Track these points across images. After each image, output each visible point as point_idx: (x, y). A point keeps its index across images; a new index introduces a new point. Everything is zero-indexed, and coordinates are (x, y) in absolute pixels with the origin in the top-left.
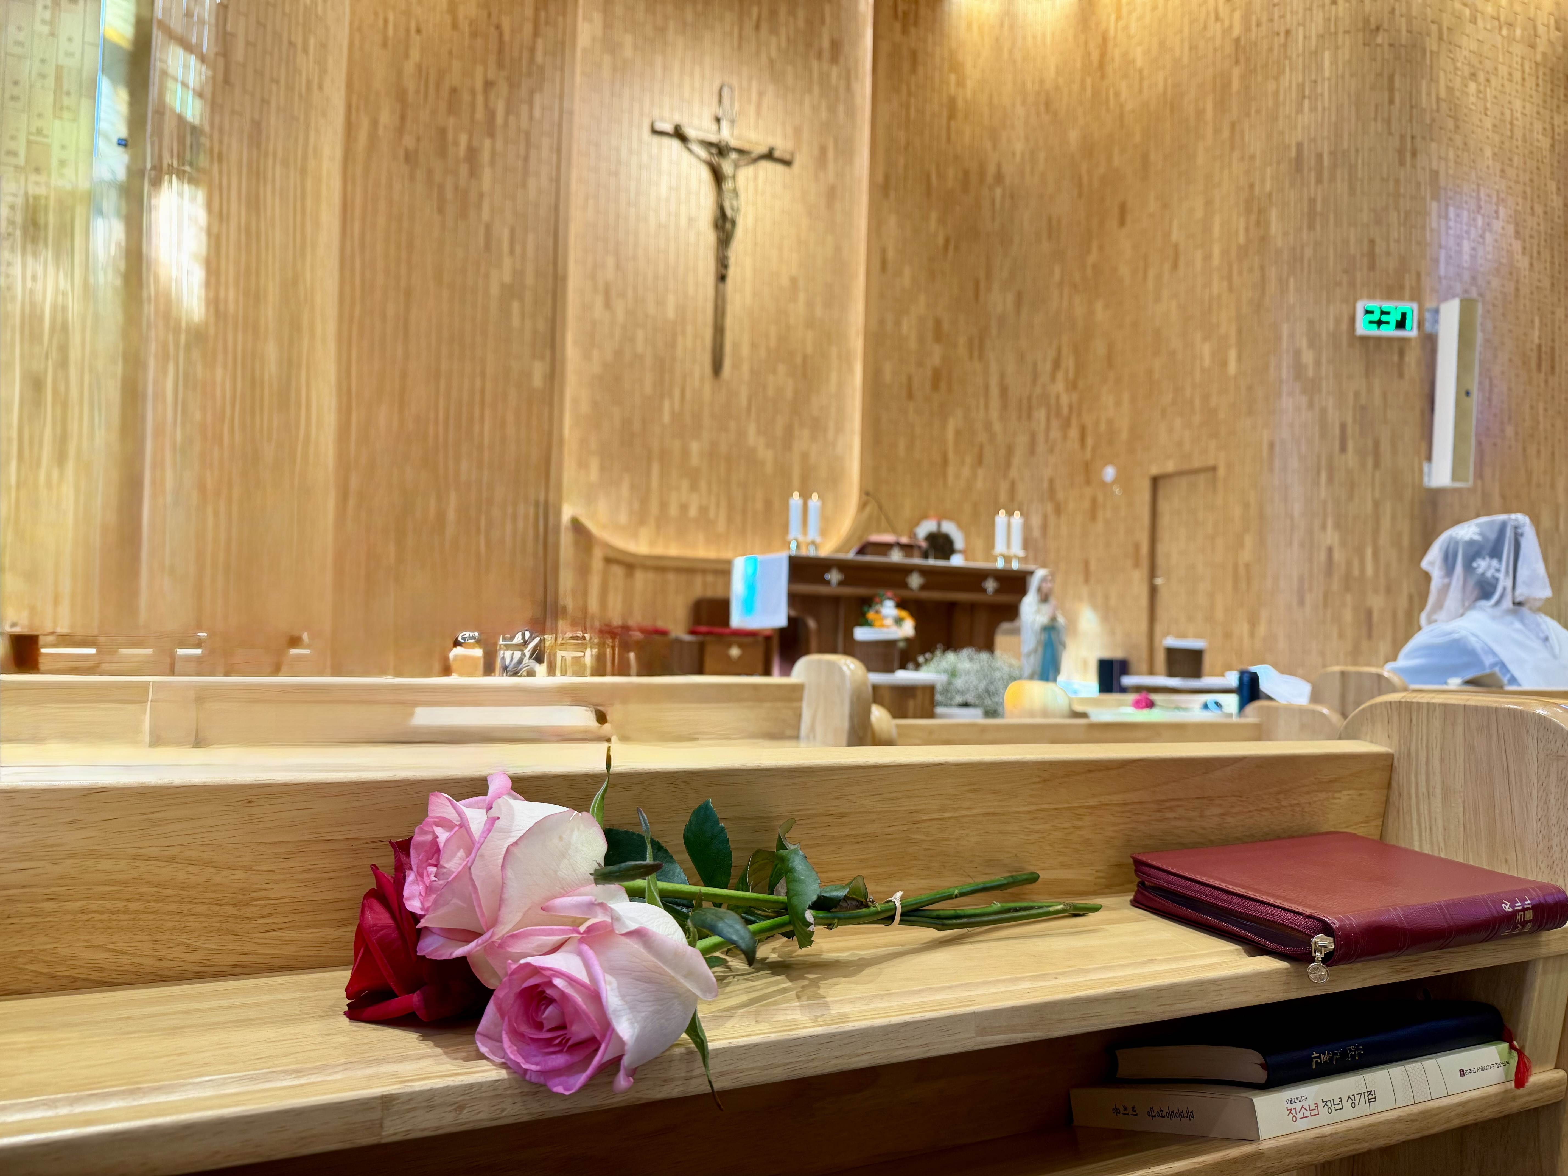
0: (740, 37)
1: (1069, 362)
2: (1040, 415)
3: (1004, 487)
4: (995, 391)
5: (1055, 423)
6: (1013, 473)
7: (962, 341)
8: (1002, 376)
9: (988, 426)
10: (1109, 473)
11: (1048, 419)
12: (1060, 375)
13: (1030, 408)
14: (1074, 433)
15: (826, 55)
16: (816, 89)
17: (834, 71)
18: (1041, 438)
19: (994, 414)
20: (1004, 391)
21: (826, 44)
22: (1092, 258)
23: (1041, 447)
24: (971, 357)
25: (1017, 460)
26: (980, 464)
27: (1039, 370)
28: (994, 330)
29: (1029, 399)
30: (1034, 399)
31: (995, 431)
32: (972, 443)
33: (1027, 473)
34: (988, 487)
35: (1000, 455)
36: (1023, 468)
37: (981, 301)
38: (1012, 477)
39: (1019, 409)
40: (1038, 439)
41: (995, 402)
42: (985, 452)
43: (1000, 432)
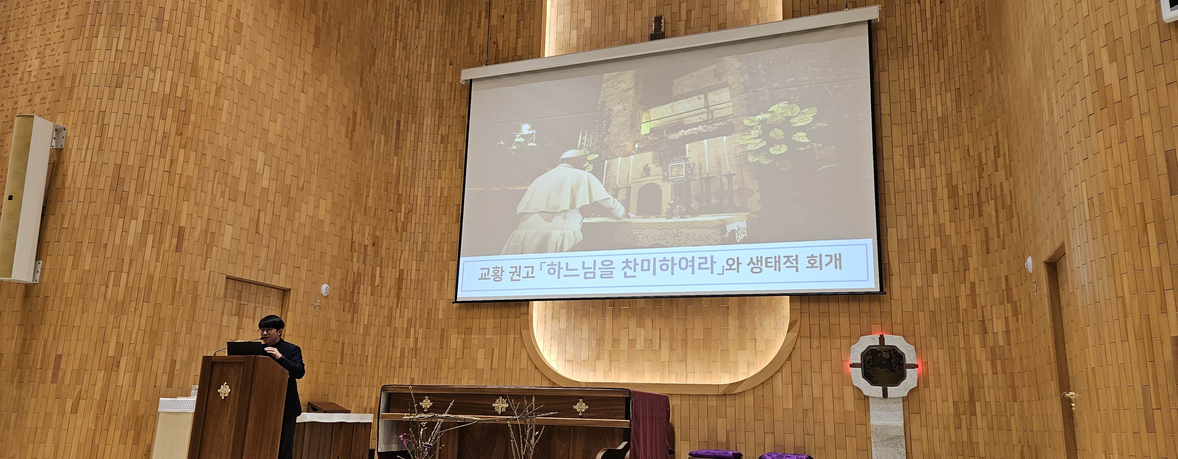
2: (989, 208)
3: (964, 291)
4: (943, 193)
6: (971, 276)
8: (950, 176)
9: (940, 230)
10: (1030, 264)
11: (997, 211)
13: (980, 203)
18: (993, 233)
19: (945, 218)
20: (952, 191)
23: (995, 244)
24: (912, 166)
25: (973, 261)
26: (934, 270)
27: (984, 162)
28: (936, 133)
29: (978, 193)
30: (982, 193)
31: (948, 233)
32: (922, 250)
33: (986, 274)
34: (947, 294)
35: (956, 259)
36: (980, 268)
37: (919, 109)
38: (972, 280)
39: (971, 206)
40: (991, 236)
41: (945, 205)
42: (939, 258)
43: (953, 234)
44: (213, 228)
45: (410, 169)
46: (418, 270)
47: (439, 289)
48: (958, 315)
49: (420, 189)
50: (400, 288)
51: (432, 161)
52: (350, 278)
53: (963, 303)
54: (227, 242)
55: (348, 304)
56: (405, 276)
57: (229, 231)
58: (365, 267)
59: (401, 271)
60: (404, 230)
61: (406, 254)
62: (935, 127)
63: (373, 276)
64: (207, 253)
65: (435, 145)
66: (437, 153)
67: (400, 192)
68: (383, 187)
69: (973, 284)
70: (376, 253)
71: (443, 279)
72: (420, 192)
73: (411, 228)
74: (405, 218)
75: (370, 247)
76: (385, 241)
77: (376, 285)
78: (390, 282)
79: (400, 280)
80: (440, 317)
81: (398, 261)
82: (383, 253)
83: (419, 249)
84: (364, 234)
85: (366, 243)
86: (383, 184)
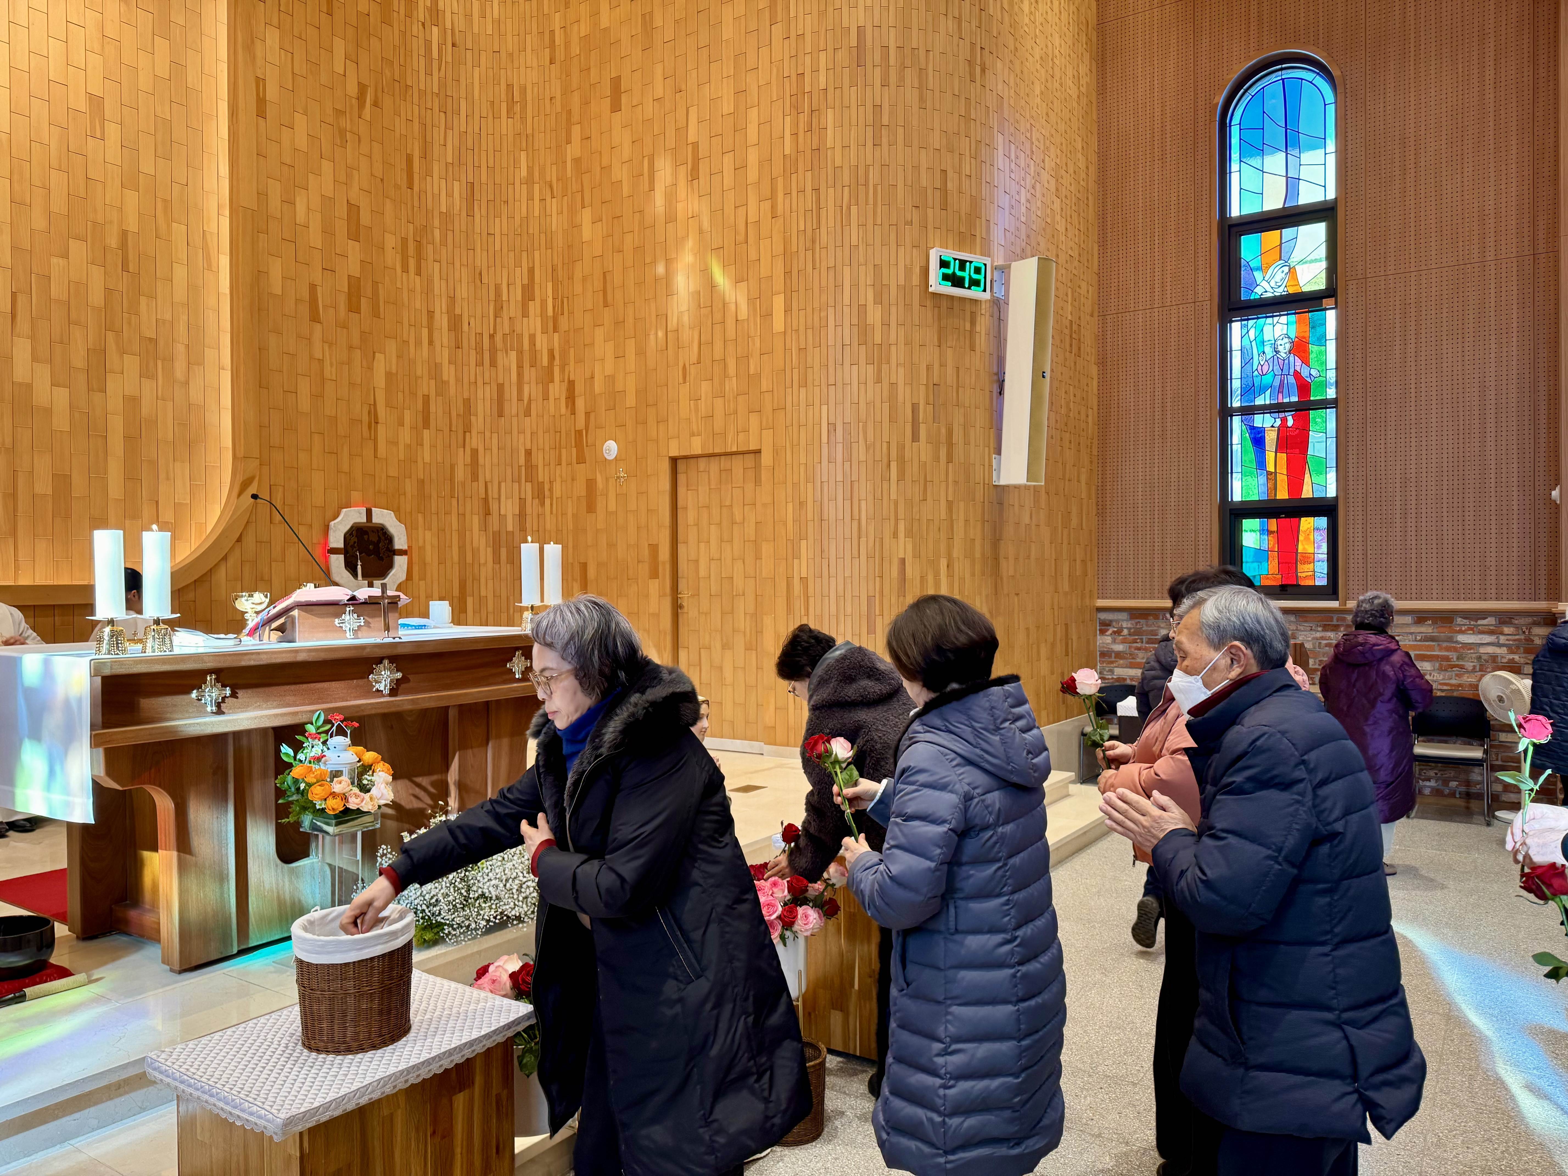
1: (545, 290)
2: (509, 361)
3: (462, 458)
4: (442, 321)
5: (530, 374)
6: (474, 441)
7: (391, 241)
8: (452, 299)
9: (435, 370)
10: (611, 449)
11: (520, 367)
12: (534, 307)
13: (493, 351)
14: (557, 389)
18: (511, 393)
19: (444, 356)
20: (455, 323)
22: (573, 150)
23: (512, 407)
24: (405, 269)
25: (478, 422)
26: (426, 424)
27: (505, 298)
28: (437, 233)
29: (492, 337)
30: (498, 338)
31: (445, 378)
32: (413, 394)
33: (495, 441)
34: (440, 459)
35: (454, 414)
36: (488, 434)
37: (416, 188)
38: (474, 446)
39: (479, 350)
40: (507, 396)
41: (443, 337)
42: (433, 409)
43: (452, 381)
48: (452, 489)
53: (461, 474)
62: (437, 223)
69: (475, 452)
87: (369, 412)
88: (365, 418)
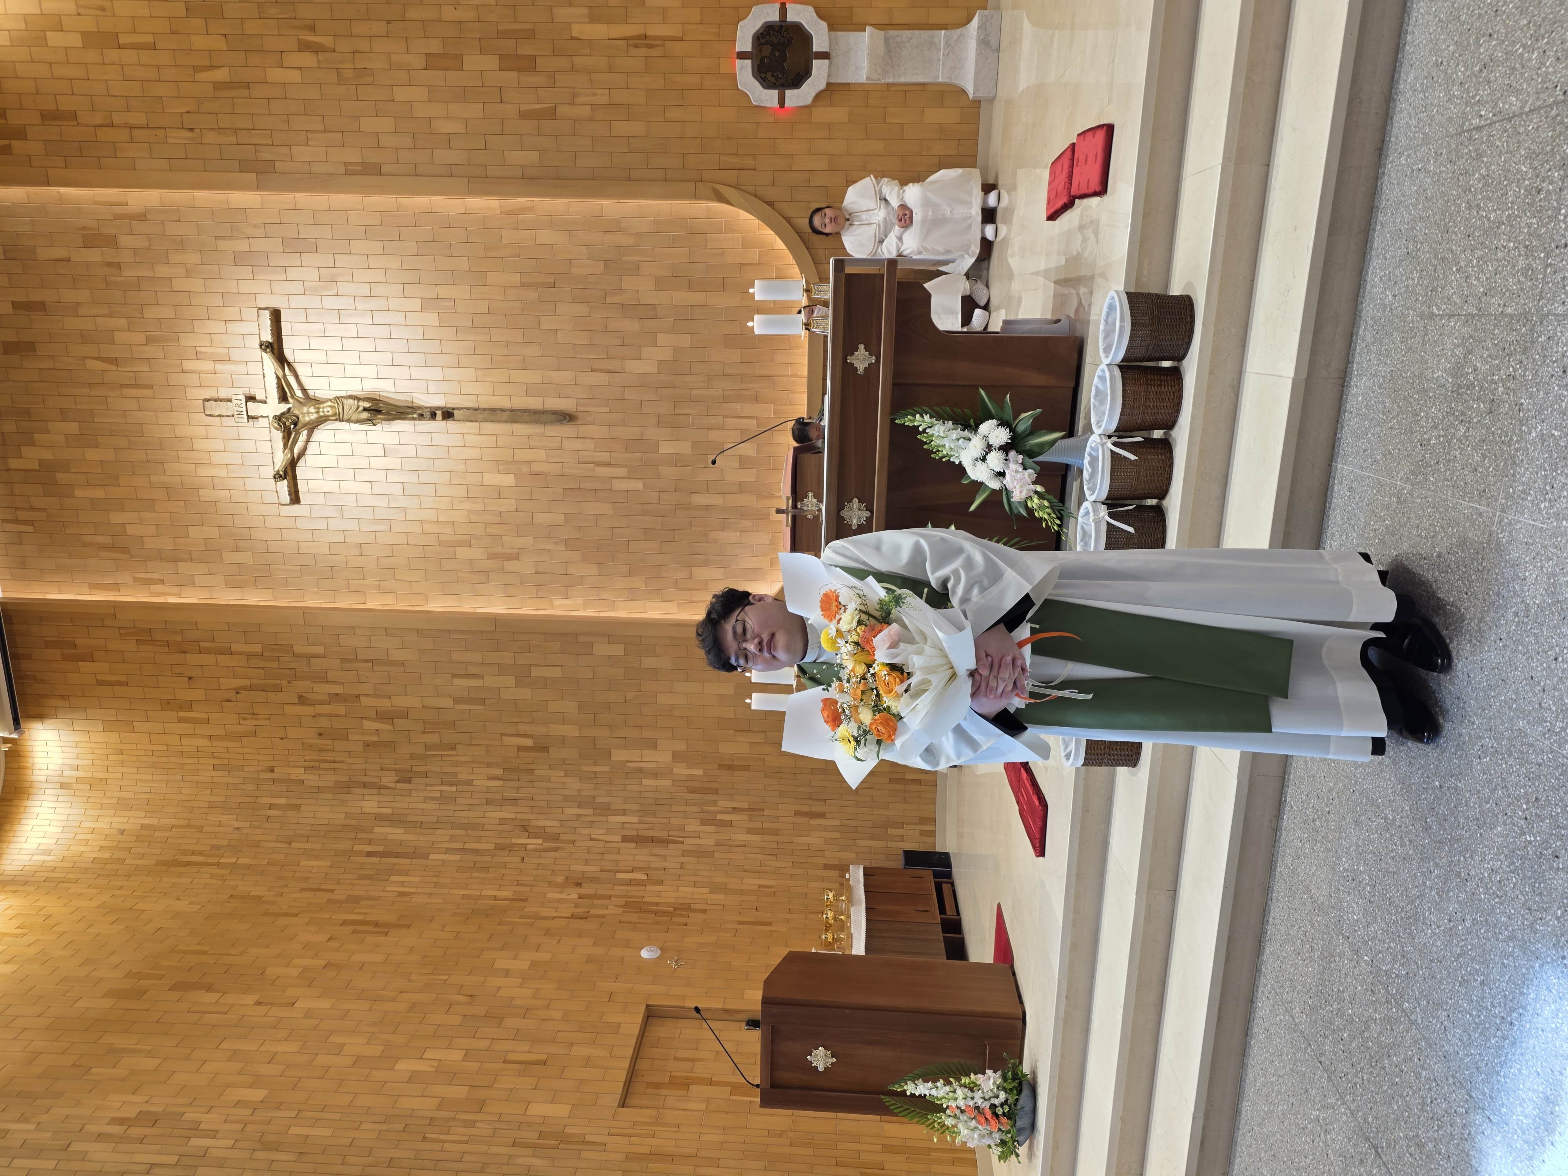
0: (136, 386)
15: (109, 254)
16: (163, 271)
17: (124, 240)
21: (94, 255)
44: (530, 1135)
45: (454, 832)
46: (624, 813)
47: (655, 774)
49: (488, 814)
50: (652, 840)
51: (443, 799)
52: (633, 917)
54: (559, 1110)
55: (675, 919)
56: (633, 833)
57: (538, 1109)
58: (616, 896)
59: (625, 839)
60: (556, 837)
61: (597, 833)
63: (631, 883)
64: (577, 1143)
65: (414, 793)
66: (429, 788)
67: (491, 846)
68: (482, 875)
70: (594, 880)
71: (640, 771)
72: (494, 814)
73: (552, 825)
74: (536, 837)
75: (583, 891)
76: (573, 868)
77: (645, 877)
78: (643, 855)
79: (639, 840)
80: (700, 772)
81: (608, 845)
82: (592, 869)
83: (590, 812)
84: (560, 901)
85: (576, 896)
86: (475, 875)
87: (636, 46)
88: (643, 51)
